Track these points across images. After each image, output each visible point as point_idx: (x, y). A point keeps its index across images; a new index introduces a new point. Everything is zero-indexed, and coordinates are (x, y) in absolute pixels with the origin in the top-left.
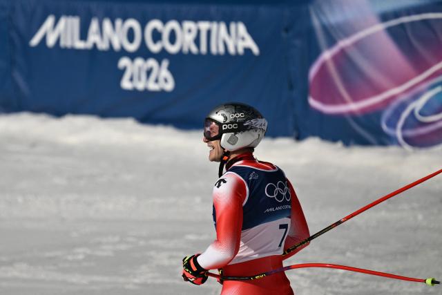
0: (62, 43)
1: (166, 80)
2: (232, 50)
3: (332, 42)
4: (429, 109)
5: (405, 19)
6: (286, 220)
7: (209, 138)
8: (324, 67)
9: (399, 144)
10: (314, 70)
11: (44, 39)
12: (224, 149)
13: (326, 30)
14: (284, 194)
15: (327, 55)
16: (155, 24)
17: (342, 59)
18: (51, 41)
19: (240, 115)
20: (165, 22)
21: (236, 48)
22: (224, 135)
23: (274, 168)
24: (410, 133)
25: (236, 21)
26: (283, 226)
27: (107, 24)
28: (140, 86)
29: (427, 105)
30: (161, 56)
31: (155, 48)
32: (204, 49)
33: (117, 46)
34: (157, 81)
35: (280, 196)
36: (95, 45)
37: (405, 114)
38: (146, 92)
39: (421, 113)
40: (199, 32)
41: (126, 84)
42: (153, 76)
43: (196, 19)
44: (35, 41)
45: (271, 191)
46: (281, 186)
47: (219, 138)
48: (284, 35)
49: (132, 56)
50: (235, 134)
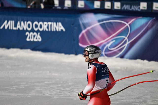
0: (10, 28)
1: (39, 38)
2: (57, 30)
3: (85, 28)
4: (112, 46)
5: (105, 22)
6: (108, 79)
7: (85, 56)
8: (83, 35)
9: (104, 56)
10: (80, 36)
11: (4, 26)
12: (90, 59)
13: (84, 24)
14: (107, 71)
15: (84, 31)
16: (36, 23)
17: (88, 32)
18: (6, 27)
19: (94, 49)
20: (39, 22)
21: (59, 29)
22: (90, 55)
23: (104, 64)
24: (107, 53)
25: (59, 22)
26: (107, 80)
27: (22, 23)
28: (32, 40)
29: (111, 45)
30: (38, 32)
31: (36, 29)
32: (50, 30)
33: (25, 29)
34: (36, 39)
35: (106, 72)
36: (19, 29)
37: (105, 48)
38: (33, 41)
39: (110, 48)
40: (48, 25)
41: (28, 39)
42: (35, 37)
43: (47, 21)
44: (2, 27)
45: (103, 70)
46: (106, 69)
47: (88, 55)
48: (72, 26)
49: (30, 32)
50: (93, 54)
